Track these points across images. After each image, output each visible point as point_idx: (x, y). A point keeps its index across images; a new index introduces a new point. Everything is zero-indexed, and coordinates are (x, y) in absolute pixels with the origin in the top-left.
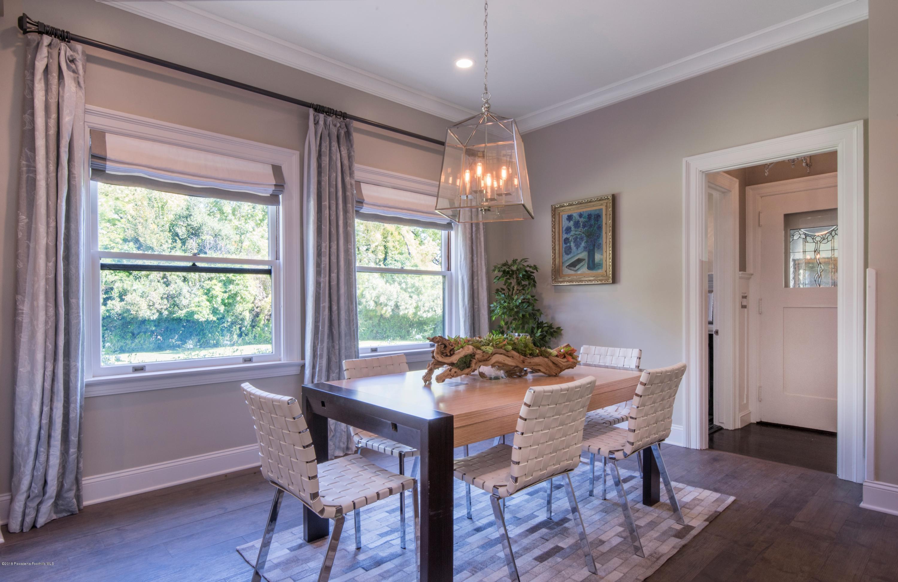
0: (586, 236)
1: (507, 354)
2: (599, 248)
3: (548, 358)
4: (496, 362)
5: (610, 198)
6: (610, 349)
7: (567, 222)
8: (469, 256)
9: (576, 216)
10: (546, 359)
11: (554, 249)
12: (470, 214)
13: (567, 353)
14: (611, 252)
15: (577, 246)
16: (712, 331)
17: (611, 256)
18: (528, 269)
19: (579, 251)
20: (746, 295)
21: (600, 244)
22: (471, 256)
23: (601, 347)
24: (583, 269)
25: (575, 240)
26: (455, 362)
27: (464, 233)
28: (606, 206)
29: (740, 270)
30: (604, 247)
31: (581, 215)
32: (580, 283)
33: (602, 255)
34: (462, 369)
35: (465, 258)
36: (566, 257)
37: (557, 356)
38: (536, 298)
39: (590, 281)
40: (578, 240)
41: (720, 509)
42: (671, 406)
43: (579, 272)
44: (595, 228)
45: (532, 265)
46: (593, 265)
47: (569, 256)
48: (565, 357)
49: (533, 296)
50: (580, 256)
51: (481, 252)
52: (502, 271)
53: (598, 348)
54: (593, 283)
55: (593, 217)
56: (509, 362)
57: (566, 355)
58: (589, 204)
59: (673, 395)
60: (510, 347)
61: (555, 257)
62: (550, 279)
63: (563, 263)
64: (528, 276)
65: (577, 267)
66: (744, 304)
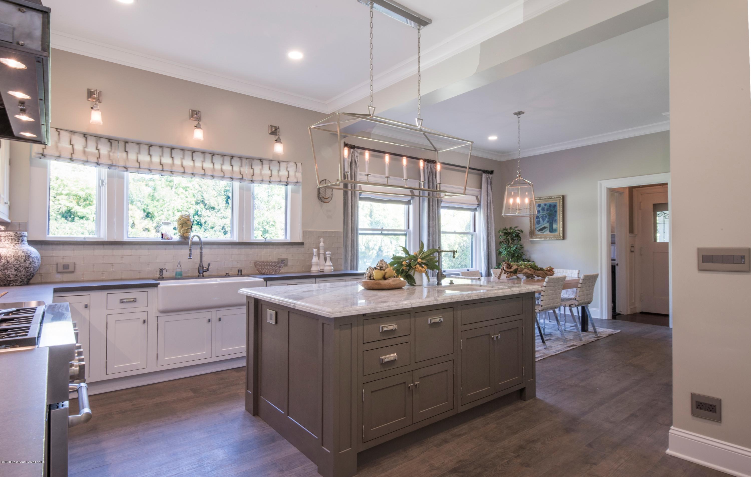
0: (549, 215)
1: (528, 269)
2: (555, 222)
3: (543, 271)
4: (525, 272)
5: (562, 197)
6: (565, 270)
7: (538, 208)
8: (486, 225)
9: (543, 205)
10: (543, 272)
11: (531, 221)
12: (487, 203)
13: (550, 270)
14: (562, 224)
15: (544, 220)
16: (615, 264)
17: (562, 226)
18: (518, 231)
19: (545, 223)
20: (633, 245)
21: (556, 220)
22: (487, 225)
23: (560, 270)
24: (547, 232)
25: (542, 217)
26: (512, 271)
27: (484, 213)
28: (559, 201)
29: (630, 233)
30: (558, 221)
31: (545, 205)
32: (545, 238)
33: (557, 225)
34: (514, 274)
35: (485, 226)
36: (537, 226)
37: (546, 271)
38: (522, 246)
39: (551, 238)
40: (544, 217)
41: (614, 333)
42: (593, 290)
43: (544, 234)
44: (553, 212)
45: (520, 230)
46: (552, 230)
47: (539, 225)
48: (549, 271)
49: (521, 246)
50: (545, 225)
51: (492, 223)
52: (504, 233)
53: (559, 270)
54: (553, 239)
55: (552, 206)
56: (529, 272)
57: (550, 271)
58: (550, 199)
59: (593, 285)
60: (530, 267)
61: (531, 225)
62: (528, 237)
63: (535, 228)
64: (518, 236)
65: (544, 231)
66: (632, 250)
